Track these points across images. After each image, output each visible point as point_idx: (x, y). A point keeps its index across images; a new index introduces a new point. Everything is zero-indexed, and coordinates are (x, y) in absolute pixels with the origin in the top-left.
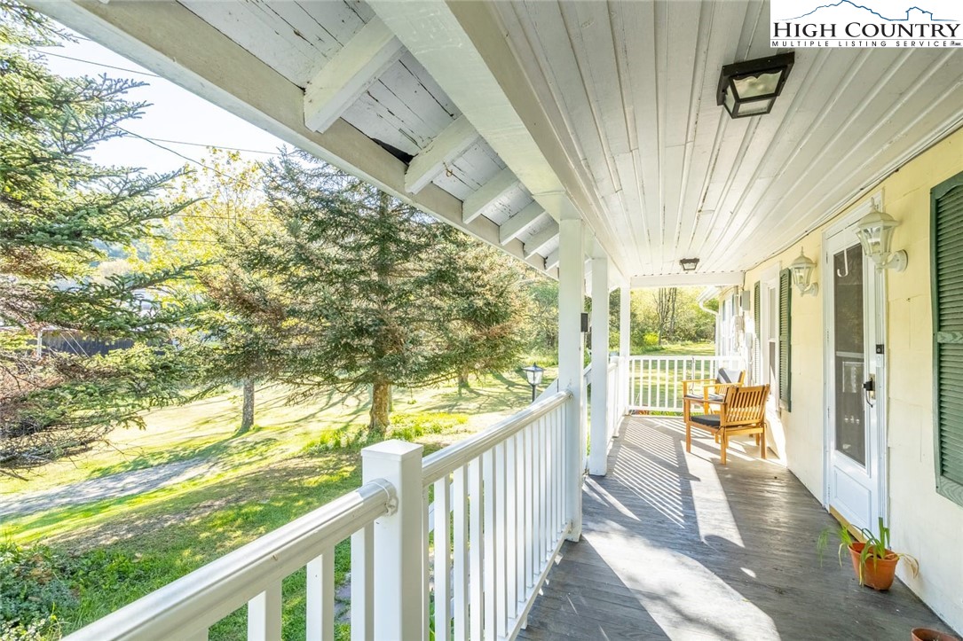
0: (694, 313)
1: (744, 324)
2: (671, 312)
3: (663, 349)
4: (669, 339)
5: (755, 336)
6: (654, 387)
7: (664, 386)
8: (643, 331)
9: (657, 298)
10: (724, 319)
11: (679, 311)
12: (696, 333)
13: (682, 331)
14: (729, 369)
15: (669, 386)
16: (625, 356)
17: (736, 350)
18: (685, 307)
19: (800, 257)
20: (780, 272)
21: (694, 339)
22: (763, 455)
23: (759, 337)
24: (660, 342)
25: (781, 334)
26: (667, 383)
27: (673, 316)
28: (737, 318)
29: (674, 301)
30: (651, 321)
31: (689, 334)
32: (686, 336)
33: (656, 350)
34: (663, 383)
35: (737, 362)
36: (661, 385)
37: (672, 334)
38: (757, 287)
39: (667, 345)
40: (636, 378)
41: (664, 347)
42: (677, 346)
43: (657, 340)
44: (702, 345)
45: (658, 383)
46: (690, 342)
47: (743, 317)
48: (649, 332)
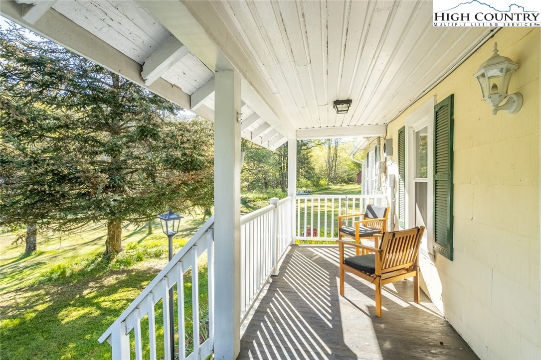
0: (347, 168)
1: (386, 168)
2: (334, 167)
3: (330, 188)
4: (333, 183)
5: (398, 177)
6: (322, 213)
7: (331, 211)
8: (319, 178)
9: (327, 159)
10: (368, 166)
11: (339, 166)
12: (348, 179)
13: (340, 178)
14: (375, 206)
15: (334, 211)
16: (292, 196)
17: (379, 189)
18: (342, 164)
19: (493, 58)
20: (435, 107)
21: (347, 183)
22: (416, 300)
23: (403, 178)
24: (328, 184)
25: (436, 172)
26: (333, 209)
27: (335, 170)
28: (380, 163)
29: (336, 161)
30: (323, 173)
31: (344, 180)
32: (342, 181)
33: (326, 189)
34: (329, 209)
35: (381, 199)
36: (328, 211)
37: (334, 180)
38: (401, 133)
39: (333, 187)
40: (314, 207)
41: (330, 187)
42: (338, 187)
43: (327, 183)
44: (351, 186)
45: (326, 209)
46: (344, 184)
47: (385, 162)
48: (322, 179)
